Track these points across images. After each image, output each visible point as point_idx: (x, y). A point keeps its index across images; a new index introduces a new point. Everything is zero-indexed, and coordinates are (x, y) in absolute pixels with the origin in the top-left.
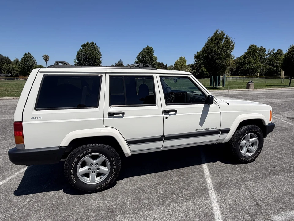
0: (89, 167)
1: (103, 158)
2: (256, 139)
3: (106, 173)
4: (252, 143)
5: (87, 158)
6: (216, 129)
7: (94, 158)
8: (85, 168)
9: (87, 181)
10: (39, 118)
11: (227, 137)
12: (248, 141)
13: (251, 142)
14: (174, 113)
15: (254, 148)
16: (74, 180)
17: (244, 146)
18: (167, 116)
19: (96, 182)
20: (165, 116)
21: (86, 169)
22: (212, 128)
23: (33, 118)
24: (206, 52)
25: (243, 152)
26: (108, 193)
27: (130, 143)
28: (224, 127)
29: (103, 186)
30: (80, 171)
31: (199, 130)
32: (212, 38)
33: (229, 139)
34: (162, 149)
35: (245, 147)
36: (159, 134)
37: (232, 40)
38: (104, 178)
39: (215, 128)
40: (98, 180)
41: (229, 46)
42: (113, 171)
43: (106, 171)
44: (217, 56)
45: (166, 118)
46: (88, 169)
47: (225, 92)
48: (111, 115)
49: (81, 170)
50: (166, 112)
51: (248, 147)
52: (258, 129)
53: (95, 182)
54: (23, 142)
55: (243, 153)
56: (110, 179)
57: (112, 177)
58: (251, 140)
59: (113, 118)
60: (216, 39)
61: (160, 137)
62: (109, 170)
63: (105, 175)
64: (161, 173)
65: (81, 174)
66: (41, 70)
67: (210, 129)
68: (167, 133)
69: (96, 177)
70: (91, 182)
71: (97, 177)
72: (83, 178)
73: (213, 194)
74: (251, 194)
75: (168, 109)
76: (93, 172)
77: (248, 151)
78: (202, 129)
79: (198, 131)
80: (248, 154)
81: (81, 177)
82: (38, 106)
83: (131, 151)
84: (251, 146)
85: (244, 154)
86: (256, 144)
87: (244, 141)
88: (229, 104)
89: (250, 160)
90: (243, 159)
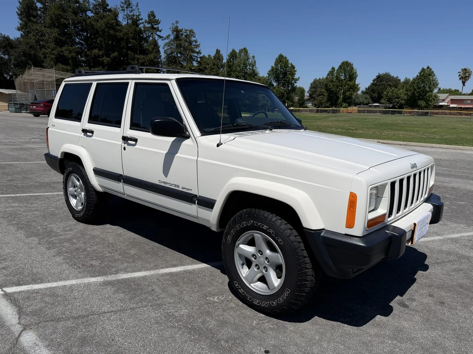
0: (76, 189)
1: (81, 182)
2: (278, 257)
4: (271, 262)
5: (72, 177)
6: (190, 192)
9: (73, 202)
10: (54, 126)
12: (262, 253)
13: (268, 259)
14: (134, 143)
15: (275, 282)
16: (65, 196)
17: (251, 261)
18: (126, 145)
20: (124, 145)
22: (185, 188)
25: (244, 272)
29: (79, 216)
34: (125, 197)
35: (253, 265)
39: (189, 189)
45: (124, 148)
46: (75, 191)
49: (70, 189)
50: (125, 139)
51: (261, 268)
53: (77, 208)
55: (244, 276)
56: (83, 211)
58: (268, 254)
59: (85, 136)
61: (119, 175)
62: (84, 200)
65: (70, 193)
67: (180, 189)
68: (129, 173)
70: (75, 206)
72: (72, 199)
76: (78, 196)
77: (263, 279)
78: (167, 183)
79: (162, 184)
81: (70, 196)
82: (56, 115)
83: (99, 185)
84: (270, 270)
85: (245, 279)
88: (219, 145)
89: (256, 302)
90: (240, 289)
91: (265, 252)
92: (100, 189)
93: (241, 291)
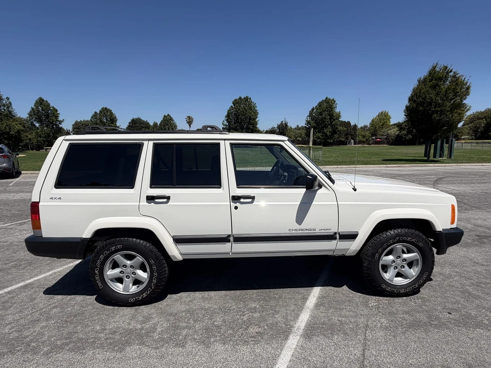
0: (122, 270)
1: (139, 259)
2: (416, 256)
3: (143, 281)
4: (408, 261)
5: (118, 257)
6: (329, 231)
7: (130, 257)
8: (117, 271)
9: (119, 288)
10: (58, 199)
11: (353, 247)
12: (400, 257)
13: (405, 260)
14: (250, 200)
15: (414, 272)
16: (100, 284)
17: (391, 266)
18: (238, 204)
19: (130, 291)
20: (233, 205)
21: (117, 273)
22: (322, 230)
23: (52, 198)
24: (415, 101)
25: (387, 276)
26: (145, 309)
27: (178, 241)
28: (345, 229)
29: (139, 298)
30: (108, 273)
31: (296, 230)
32: (425, 79)
33: (355, 250)
34: (231, 256)
35: (392, 268)
36: (224, 231)
37: (466, 80)
38: (142, 287)
39: (327, 230)
40: (133, 289)
41: (458, 90)
42: (154, 280)
43: (144, 278)
44: (435, 107)
45: (236, 208)
46: (121, 272)
47: (446, 168)
48: (150, 199)
49: (110, 273)
50: (236, 199)
51: (399, 267)
52: (420, 237)
53: (128, 291)
54: (40, 228)
55: (387, 278)
56: (150, 290)
57: (151, 288)
58: (405, 256)
59: (152, 204)
60: (431, 80)
61: (226, 236)
62: (148, 277)
63: (143, 283)
64: (238, 292)
65: (109, 278)
66: (68, 137)
67: (317, 231)
68: (238, 231)
69: (131, 285)
70: (123, 291)
71: (133, 285)
72: (113, 284)
73: (293, 341)
74: (363, 355)
75: (240, 195)
76: (128, 277)
77: (399, 275)
78: (302, 230)
79: (294, 232)
80: (399, 281)
81: (109, 281)
82: (60, 184)
83: (181, 254)
84: (406, 267)
85: (389, 280)
86: (417, 264)
87: (391, 257)
88: (355, 190)
89: (402, 291)
90: (387, 288)
91: (402, 256)
92: (180, 258)
93: (388, 289)
